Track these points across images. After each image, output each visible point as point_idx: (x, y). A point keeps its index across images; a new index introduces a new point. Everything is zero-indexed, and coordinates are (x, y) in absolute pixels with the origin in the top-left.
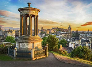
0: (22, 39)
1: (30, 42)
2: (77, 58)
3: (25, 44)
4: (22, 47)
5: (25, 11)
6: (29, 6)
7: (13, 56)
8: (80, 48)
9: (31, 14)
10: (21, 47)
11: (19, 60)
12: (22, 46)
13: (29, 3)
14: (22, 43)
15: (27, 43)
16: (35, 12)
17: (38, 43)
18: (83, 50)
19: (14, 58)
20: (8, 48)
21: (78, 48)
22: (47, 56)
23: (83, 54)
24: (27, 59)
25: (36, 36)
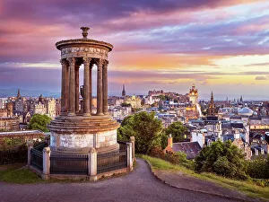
0: (66, 122)
1: (86, 132)
2: (210, 174)
3: (74, 136)
4: (66, 145)
5: (74, 50)
6: (85, 35)
7: (42, 169)
8: (219, 146)
9: (89, 56)
10: (61, 144)
11: (57, 181)
12: (66, 142)
13: (83, 29)
14: (64, 133)
15: (78, 133)
16: (99, 50)
17: (108, 133)
18: (225, 151)
19: (44, 177)
20: (30, 149)
21: (214, 146)
22: (132, 169)
23: (226, 163)
24: (77, 177)
25: (102, 114)
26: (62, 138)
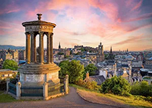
0: (29, 68)
1: (41, 74)
2: (110, 94)
3: (34, 76)
4: (29, 81)
5: (33, 27)
6: (39, 18)
7: (16, 94)
8: (115, 79)
9: (42, 31)
10: (27, 80)
11: (25, 100)
12: (29, 79)
13: (38, 15)
14: (28, 74)
15: (37, 74)
16: (48, 27)
17: (53, 74)
18: (119, 82)
19: (17, 98)
20: (8, 83)
21: (112, 79)
22: (67, 93)
23: (119, 89)
24: (36, 98)
25: (50, 63)
26: (27, 77)
